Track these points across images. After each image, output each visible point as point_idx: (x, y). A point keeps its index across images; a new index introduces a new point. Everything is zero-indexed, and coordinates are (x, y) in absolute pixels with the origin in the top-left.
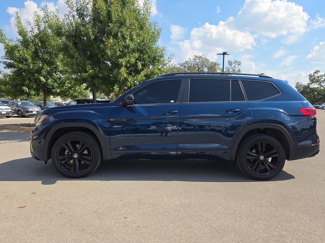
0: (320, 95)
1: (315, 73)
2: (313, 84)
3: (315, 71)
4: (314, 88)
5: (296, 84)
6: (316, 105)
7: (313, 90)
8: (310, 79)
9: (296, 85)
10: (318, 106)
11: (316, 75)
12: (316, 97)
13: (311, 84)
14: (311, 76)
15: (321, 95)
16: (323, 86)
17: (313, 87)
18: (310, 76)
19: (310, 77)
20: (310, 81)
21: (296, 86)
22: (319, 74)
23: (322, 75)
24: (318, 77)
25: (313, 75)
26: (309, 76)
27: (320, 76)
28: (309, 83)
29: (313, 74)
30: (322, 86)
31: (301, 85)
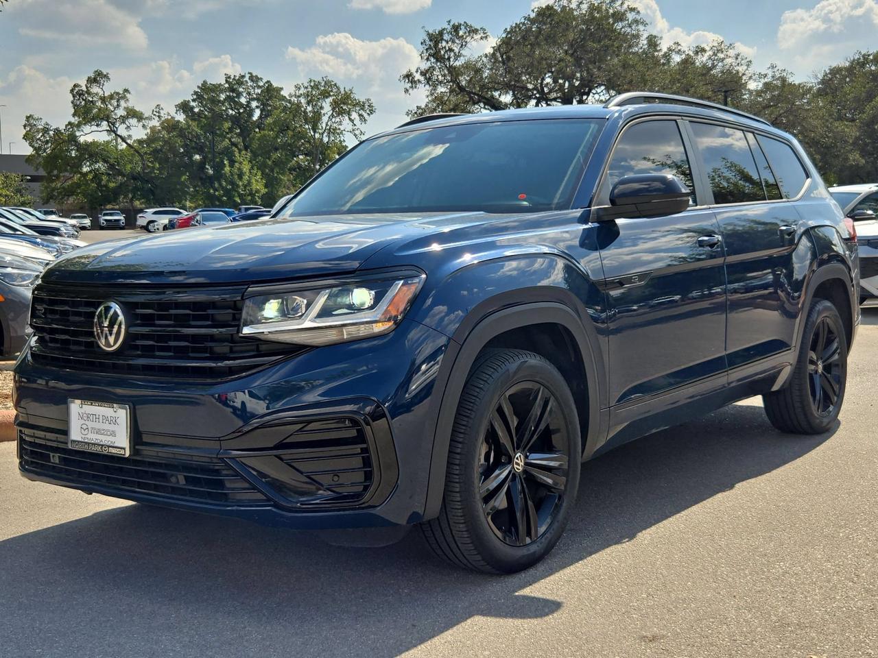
0: (120, 173)
1: (93, 81)
2: (87, 129)
3: (92, 75)
4: (94, 143)
5: (24, 122)
6: (111, 214)
7: (91, 152)
8: (75, 105)
9: (25, 126)
10: (119, 220)
11: (95, 89)
12: (103, 183)
13: (79, 125)
14: (80, 94)
15: (123, 176)
16: (124, 140)
17: (89, 139)
18: (76, 92)
19: (74, 96)
20: (74, 115)
21: (24, 132)
22: (108, 89)
23: (118, 94)
24: (103, 99)
25: (84, 88)
26: (72, 91)
27: (111, 97)
28: (70, 123)
29: (87, 88)
30: (121, 137)
31: (46, 130)
